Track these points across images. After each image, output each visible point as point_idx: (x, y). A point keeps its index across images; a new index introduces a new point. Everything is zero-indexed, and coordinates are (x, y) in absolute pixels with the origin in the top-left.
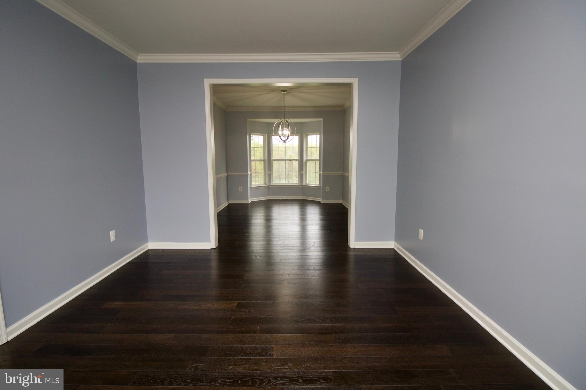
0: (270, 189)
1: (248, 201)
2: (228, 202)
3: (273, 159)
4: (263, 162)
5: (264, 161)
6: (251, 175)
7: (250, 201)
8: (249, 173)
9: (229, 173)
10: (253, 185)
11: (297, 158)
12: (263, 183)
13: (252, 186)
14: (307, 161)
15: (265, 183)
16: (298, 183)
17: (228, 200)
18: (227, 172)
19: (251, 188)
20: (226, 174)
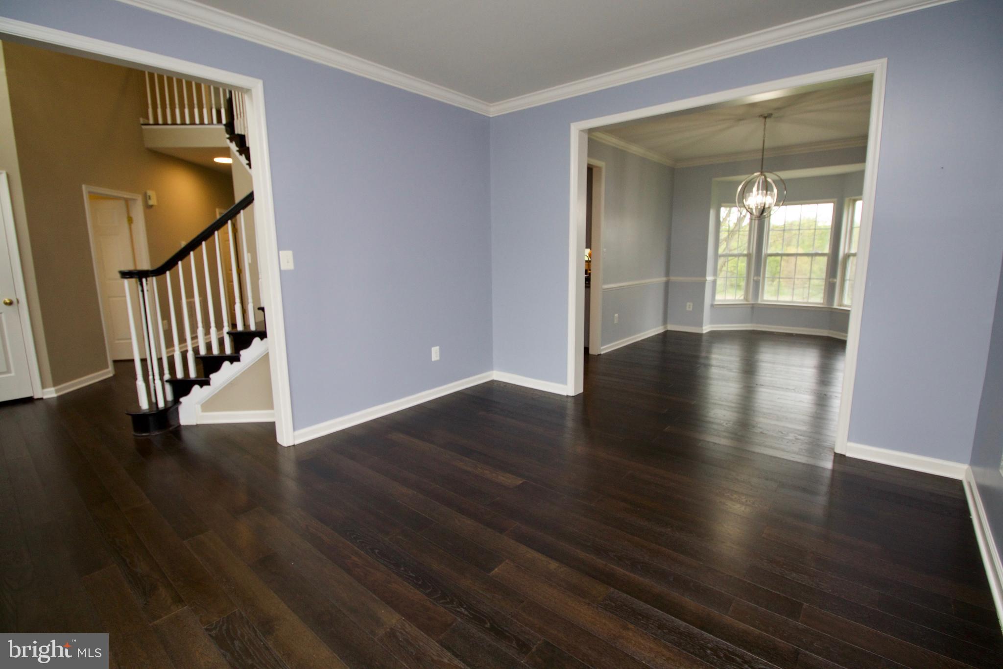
0: (755, 310)
1: (702, 330)
2: (665, 328)
3: (770, 251)
4: (745, 259)
5: (748, 256)
6: (714, 282)
7: (706, 329)
8: (709, 278)
9: (673, 278)
10: (720, 301)
11: (827, 250)
12: (742, 298)
13: (716, 303)
14: (847, 256)
15: (746, 299)
16: (822, 301)
17: (665, 322)
18: (667, 274)
19: (712, 306)
20: (664, 279)
